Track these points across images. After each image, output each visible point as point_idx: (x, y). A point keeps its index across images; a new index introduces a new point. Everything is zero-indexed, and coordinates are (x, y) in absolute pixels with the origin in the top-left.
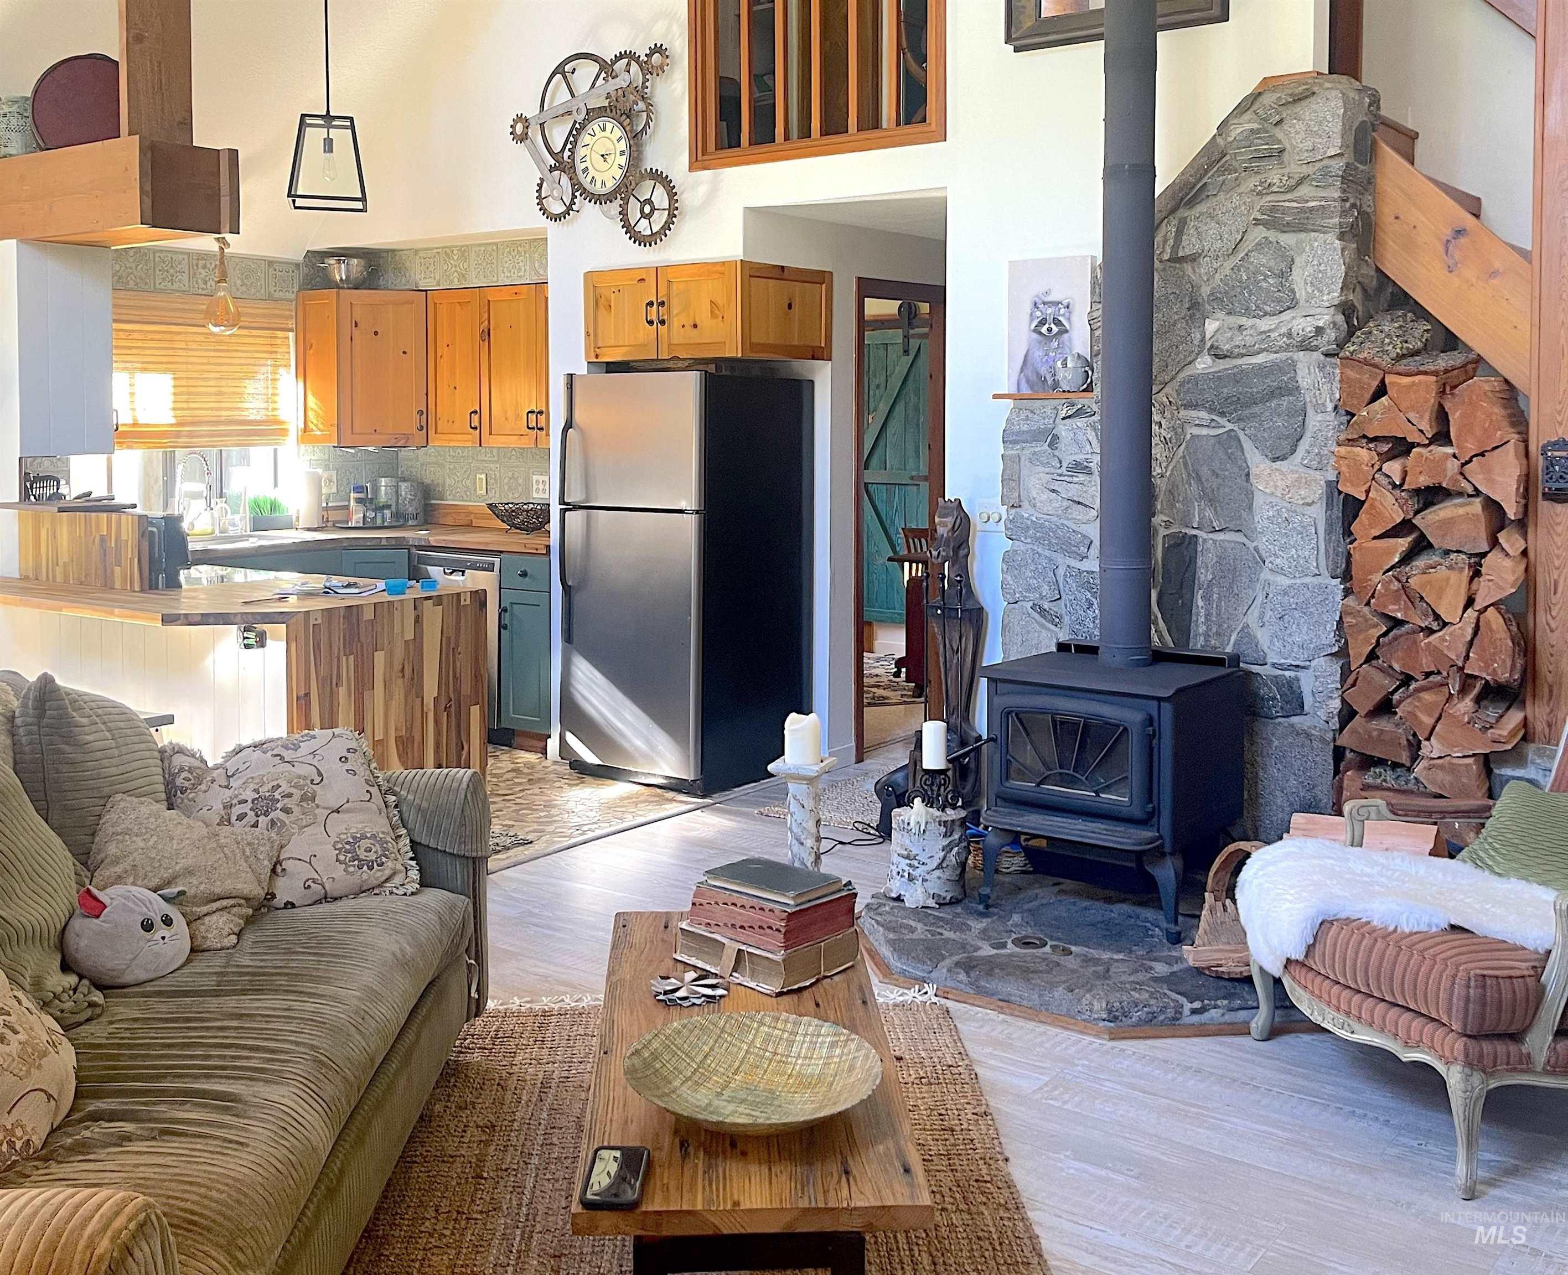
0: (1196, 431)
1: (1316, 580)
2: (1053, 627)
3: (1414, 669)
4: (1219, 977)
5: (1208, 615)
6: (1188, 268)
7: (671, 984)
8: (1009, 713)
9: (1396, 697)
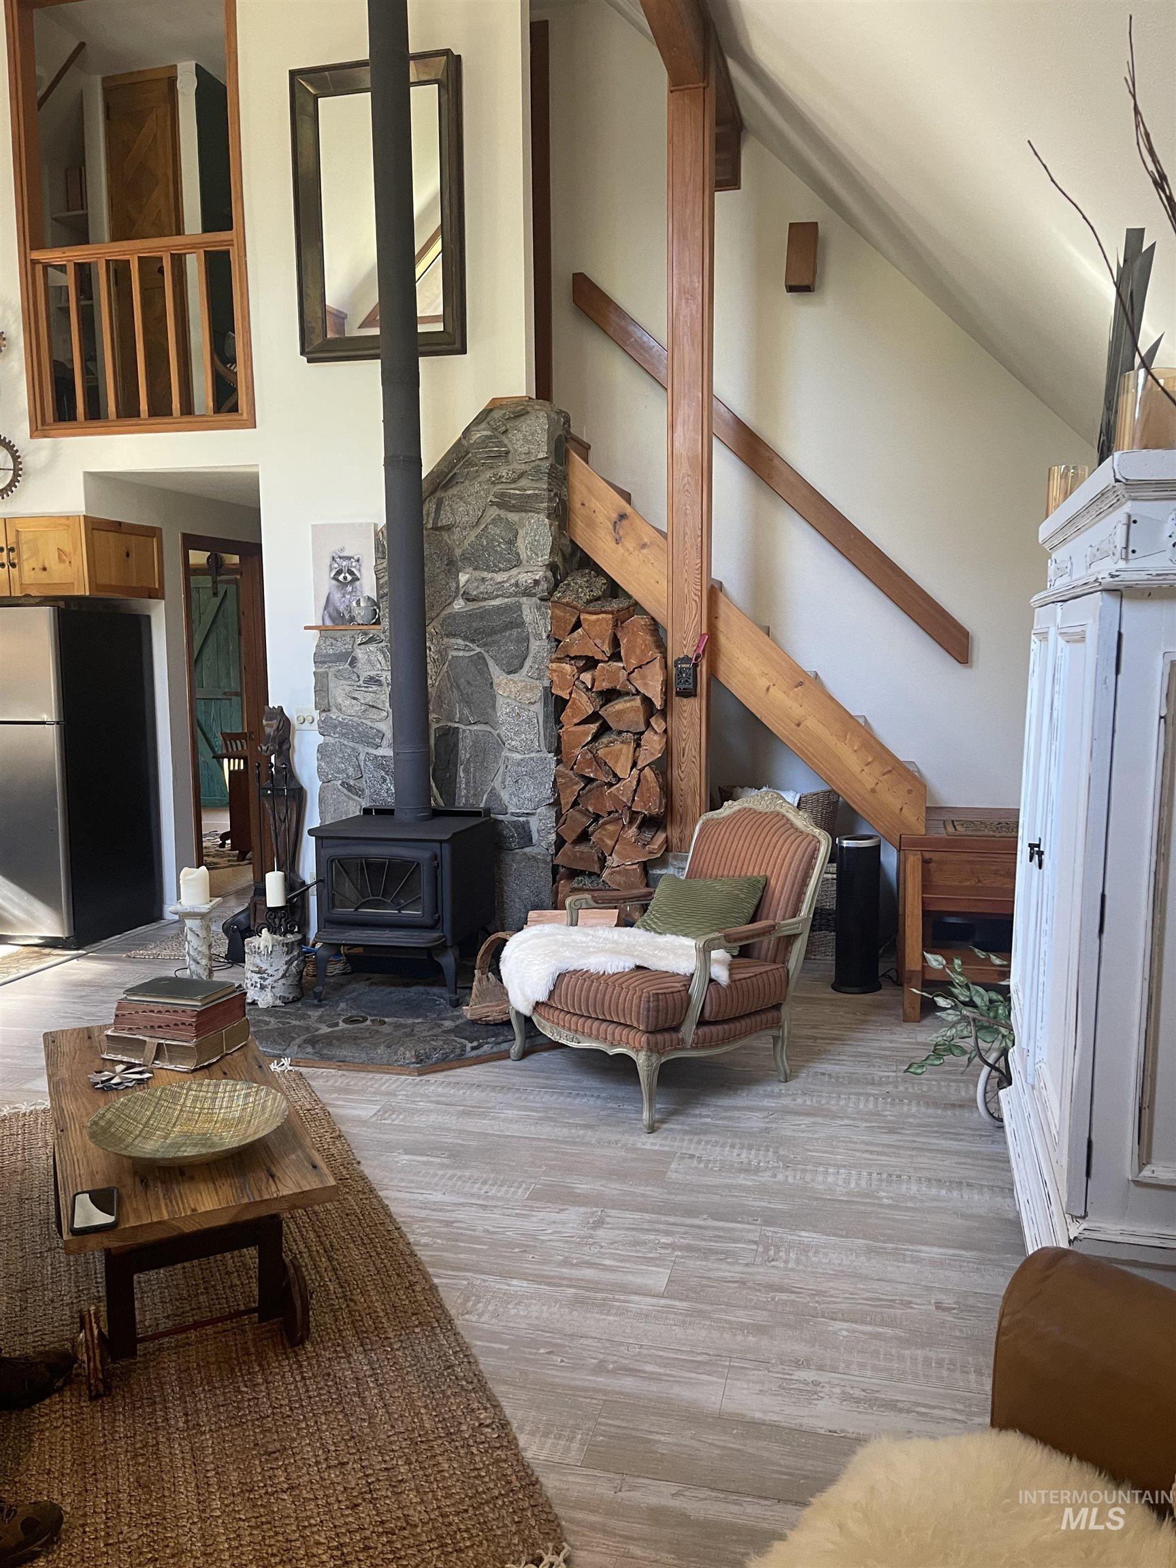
0: (455, 653)
1: (538, 755)
2: (357, 798)
3: (602, 811)
4: (487, 1024)
5: (467, 783)
6: (445, 535)
7: (105, 1076)
8: (333, 861)
9: (591, 829)
